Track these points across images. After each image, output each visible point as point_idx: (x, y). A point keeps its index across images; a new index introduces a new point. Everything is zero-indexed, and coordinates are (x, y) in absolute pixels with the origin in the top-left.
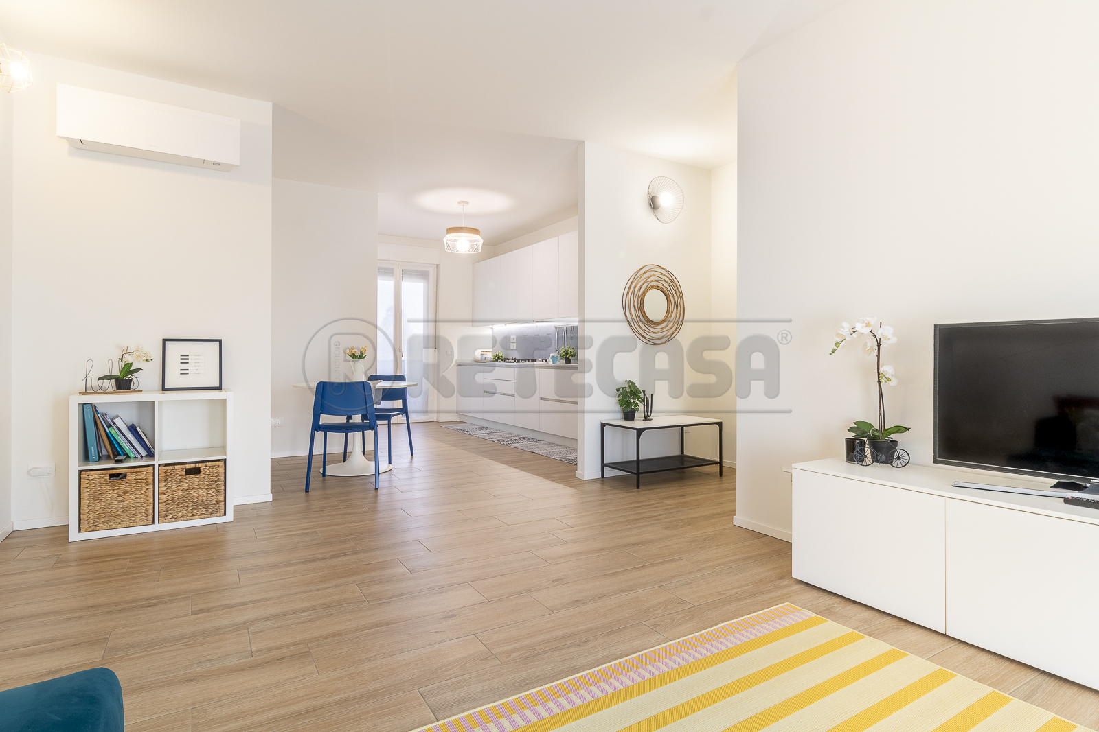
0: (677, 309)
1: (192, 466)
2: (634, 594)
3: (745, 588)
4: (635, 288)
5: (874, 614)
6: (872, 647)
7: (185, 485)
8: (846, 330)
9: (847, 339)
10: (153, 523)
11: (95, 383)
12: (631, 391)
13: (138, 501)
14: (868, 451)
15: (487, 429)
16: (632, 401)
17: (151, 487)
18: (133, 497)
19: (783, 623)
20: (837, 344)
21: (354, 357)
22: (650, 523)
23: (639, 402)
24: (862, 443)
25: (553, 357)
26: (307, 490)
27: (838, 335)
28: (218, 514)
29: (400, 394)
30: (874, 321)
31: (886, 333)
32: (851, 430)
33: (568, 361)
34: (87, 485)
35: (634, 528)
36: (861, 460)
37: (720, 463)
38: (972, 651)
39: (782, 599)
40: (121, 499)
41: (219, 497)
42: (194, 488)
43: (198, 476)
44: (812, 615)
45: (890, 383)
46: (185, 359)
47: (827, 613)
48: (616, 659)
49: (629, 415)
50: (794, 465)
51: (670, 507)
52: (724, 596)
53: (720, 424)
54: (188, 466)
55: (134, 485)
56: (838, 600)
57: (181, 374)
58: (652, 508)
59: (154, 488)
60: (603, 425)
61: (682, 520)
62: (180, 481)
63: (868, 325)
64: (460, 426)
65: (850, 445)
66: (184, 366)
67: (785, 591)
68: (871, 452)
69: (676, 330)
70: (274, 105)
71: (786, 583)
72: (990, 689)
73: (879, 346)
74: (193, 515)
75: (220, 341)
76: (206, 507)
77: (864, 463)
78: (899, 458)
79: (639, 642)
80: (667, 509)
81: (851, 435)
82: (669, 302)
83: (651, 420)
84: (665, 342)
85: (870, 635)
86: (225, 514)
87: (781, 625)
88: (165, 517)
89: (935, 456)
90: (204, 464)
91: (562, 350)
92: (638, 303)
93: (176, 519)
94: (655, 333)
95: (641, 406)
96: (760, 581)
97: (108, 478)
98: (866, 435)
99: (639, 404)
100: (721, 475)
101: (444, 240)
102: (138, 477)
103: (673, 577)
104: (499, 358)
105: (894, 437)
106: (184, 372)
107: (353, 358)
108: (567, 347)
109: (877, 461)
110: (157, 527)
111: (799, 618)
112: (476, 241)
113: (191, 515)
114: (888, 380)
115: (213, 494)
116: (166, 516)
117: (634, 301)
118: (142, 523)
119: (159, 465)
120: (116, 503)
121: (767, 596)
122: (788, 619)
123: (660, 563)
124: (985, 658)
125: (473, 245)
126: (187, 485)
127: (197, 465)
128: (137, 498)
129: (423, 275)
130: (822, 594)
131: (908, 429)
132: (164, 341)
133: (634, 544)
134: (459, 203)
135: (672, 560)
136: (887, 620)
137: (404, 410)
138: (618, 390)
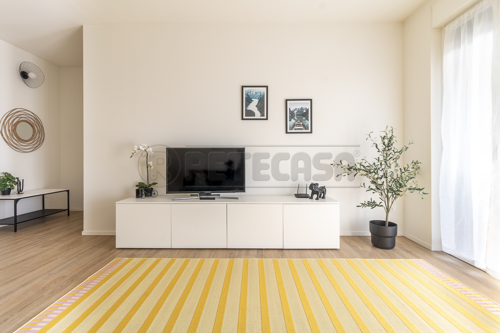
0: (40, 134)
2: (33, 284)
3: (96, 259)
4: (9, 120)
5: (149, 250)
6: (151, 261)
8: (136, 148)
9: (137, 152)
12: (7, 178)
14: (143, 193)
16: (8, 184)
19: (116, 266)
20: (133, 154)
22: (31, 247)
24: (142, 190)
27: (133, 150)
30: (146, 145)
31: (150, 150)
32: (137, 186)
35: (20, 252)
36: (142, 196)
37: (68, 209)
38: (178, 251)
39: (114, 258)
44: (127, 259)
45: (151, 168)
47: (133, 256)
48: (30, 319)
49: (6, 192)
50: (116, 203)
51: (42, 236)
52: (86, 266)
53: (68, 191)
56: (135, 250)
58: (30, 239)
61: (52, 241)
63: (144, 147)
65: (138, 192)
67: (114, 254)
68: (145, 193)
69: (39, 145)
71: (113, 251)
72: (185, 259)
73: (147, 155)
77: (143, 197)
78: (154, 194)
79: (44, 304)
80: (40, 238)
81: (137, 188)
82: (34, 129)
83: (23, 193)
84: (32, 151)
85: (149, 258)
87: (116, 267)
89: (167, 191)
92: (12, 129)
94: (24, 146)
95: (16, 187)
96: (102, 254)
98: (143, 187)
99: (14, 185)
100: (69, 215)
103: (55, 268)
105: (153, 187)
109: (147, 196)
111: (123, 262)
114: (151, 167)
117: (9, 127)
121: (107, 259)
122: (118, 264)
123: (45, 264)
124: (182, 251)
130: (129, 250)
131: (157, 183)
133: (23, 261)
135: (52, 261)
136: (153, 251)
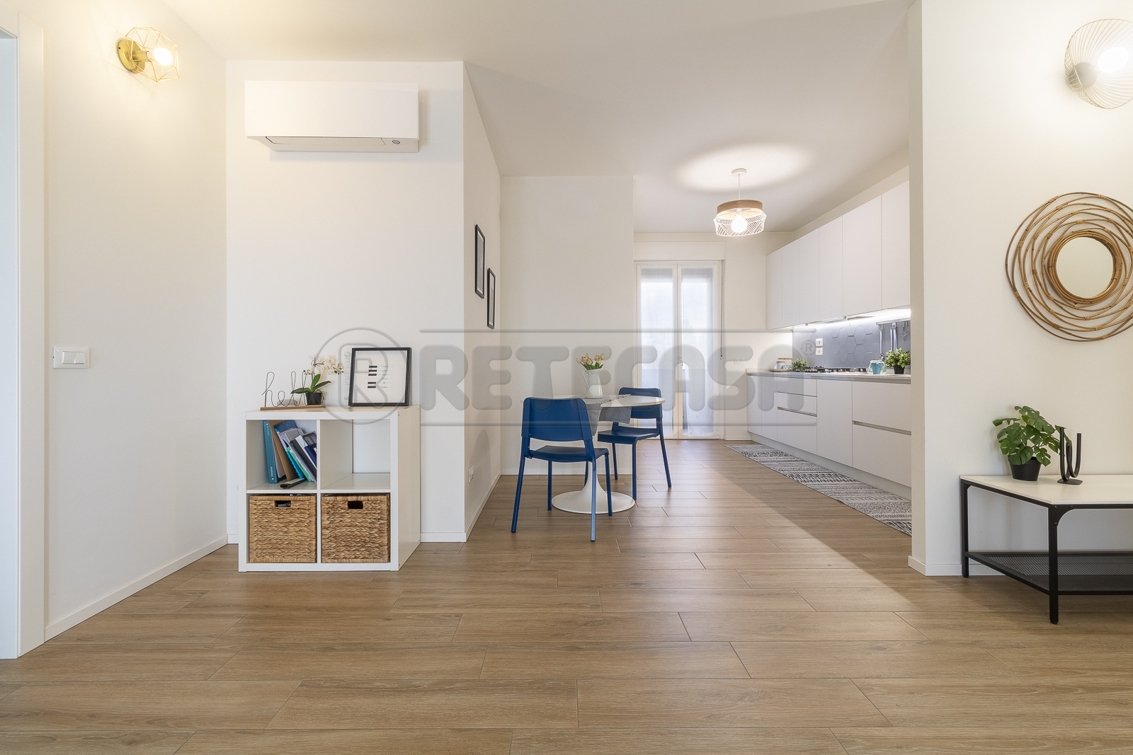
1: (354, 499)
4: (1035, 238)
7: (347, 520)
10: (316, 561)
11: (288, 396)
12: (1029, 427)
13: (302, 533)
15: (781, 454)
16: (1030, 444)
17: (313, 519)
18: (297, 529)
21: (588, 367)
23: (1047, 447)
25: (874, 365)
26: (514, 530)
28: (381, 560)
29: (654, 412)
33: (899, 370)
34: (255, 511)
40: (286, 530)
41: (382, 539)
42: (356, 526)
43: (360, 511)
46: (372, 370)
49: (1026, 470)
54: (350, 499)
55: (298, 515)
57: (369, 387)
59: (316, 519)
60: (965, 485)
62: (342, 516)
64: (748, 448)
66: (372, 379)
70: (466, 64)
74: (356, 558)
75: (409, 350)
76: (368, 550)
82: (1118, 257)
83: (1078, 483)
84: (1109, 335)
86: (389, 561)
88: (327, 556)
90: (366, 498)
91: (889, 354)
92: (1042, 266)
93: (337, 559)
94: (1085, 319)
95: (1055, 457)
97: (273, 504)
99: (1050, 451)
101: (715, 220)
102: (302, 507)
104: (799, 366)
106: (372, 385)
107: (586, 367)
108: (897, 351)
110: (319, 567)
112: (758, 218)
113: (353, 556)
115: (377, 535)
116: (329, 555)
117: (1033, 263)
118: (305, 560)
119: (323, 495)
120: (281, 533)
125: (752, 223)
126: (350, 520)
127: (361, 498)
128: (301, 530)
129: (707, 273)
132: (354, 350)
134: (733, 172)
137: (659, 431)
138: (998, 423)
